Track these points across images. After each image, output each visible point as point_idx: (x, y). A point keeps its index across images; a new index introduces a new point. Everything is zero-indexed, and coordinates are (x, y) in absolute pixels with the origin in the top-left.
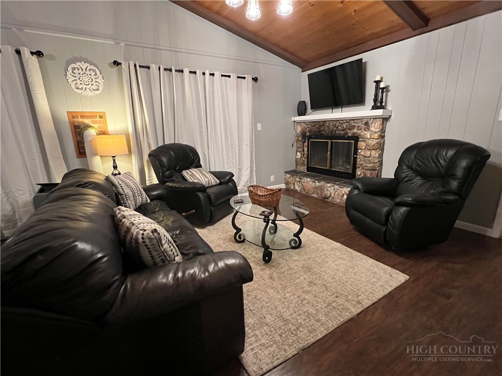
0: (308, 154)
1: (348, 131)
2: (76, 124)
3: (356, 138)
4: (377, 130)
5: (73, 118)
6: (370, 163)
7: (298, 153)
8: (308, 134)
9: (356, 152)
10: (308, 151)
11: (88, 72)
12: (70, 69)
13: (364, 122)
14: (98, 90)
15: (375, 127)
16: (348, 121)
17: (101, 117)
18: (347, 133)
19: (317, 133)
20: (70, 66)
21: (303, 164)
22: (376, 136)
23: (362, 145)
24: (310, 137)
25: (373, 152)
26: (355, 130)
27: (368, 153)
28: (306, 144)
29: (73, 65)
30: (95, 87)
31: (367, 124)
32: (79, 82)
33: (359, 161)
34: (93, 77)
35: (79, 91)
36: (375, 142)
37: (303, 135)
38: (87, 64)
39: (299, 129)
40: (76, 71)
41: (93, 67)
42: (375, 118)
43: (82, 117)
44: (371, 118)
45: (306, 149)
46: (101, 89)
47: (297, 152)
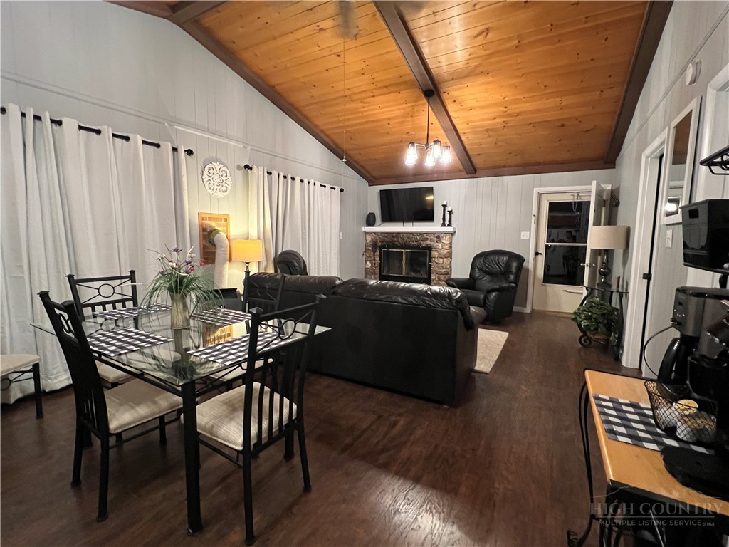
0: (380, 264)
1: (422, 242)
2: (204, 226)
3: (430, 248)
4: (447, 242)
5: (203, 219)
6: (443, 268)
7: (368, 263)
8: (380, 244)
9: (430, 261)
10: (380, 260)
11: (221, 174)
12: (207, 168)
13: (436, 236)
14: (226, 191)
15: (445, 240)
16: (421, 234)
17: (226, 220)
18: (421, 244)
19: (390, 244)
20: (208, 166)
21: (374, 273)
22: (447, 247)
23: (435, 254)
24: (381, 248)
25: (445, 260)
26: (428, 242)
27: (441, 261)
28: (378, 253)
29: (210, 165)
30: (224, 189)
31: (438, 237)
32: (212, 182)
33: (434, 267)
34: (224, 178)
35: (211, 192)
36: (446, 251)
37: (374, 245)
38: (221, 165)
39: (369, 239)
40: (211, 171)
41: (225, 169)
42: (445, 233)
43: (210, 219)
44: (441, 233)
45: (377, 259)
46: (228, 191)
47: (366, 261)
